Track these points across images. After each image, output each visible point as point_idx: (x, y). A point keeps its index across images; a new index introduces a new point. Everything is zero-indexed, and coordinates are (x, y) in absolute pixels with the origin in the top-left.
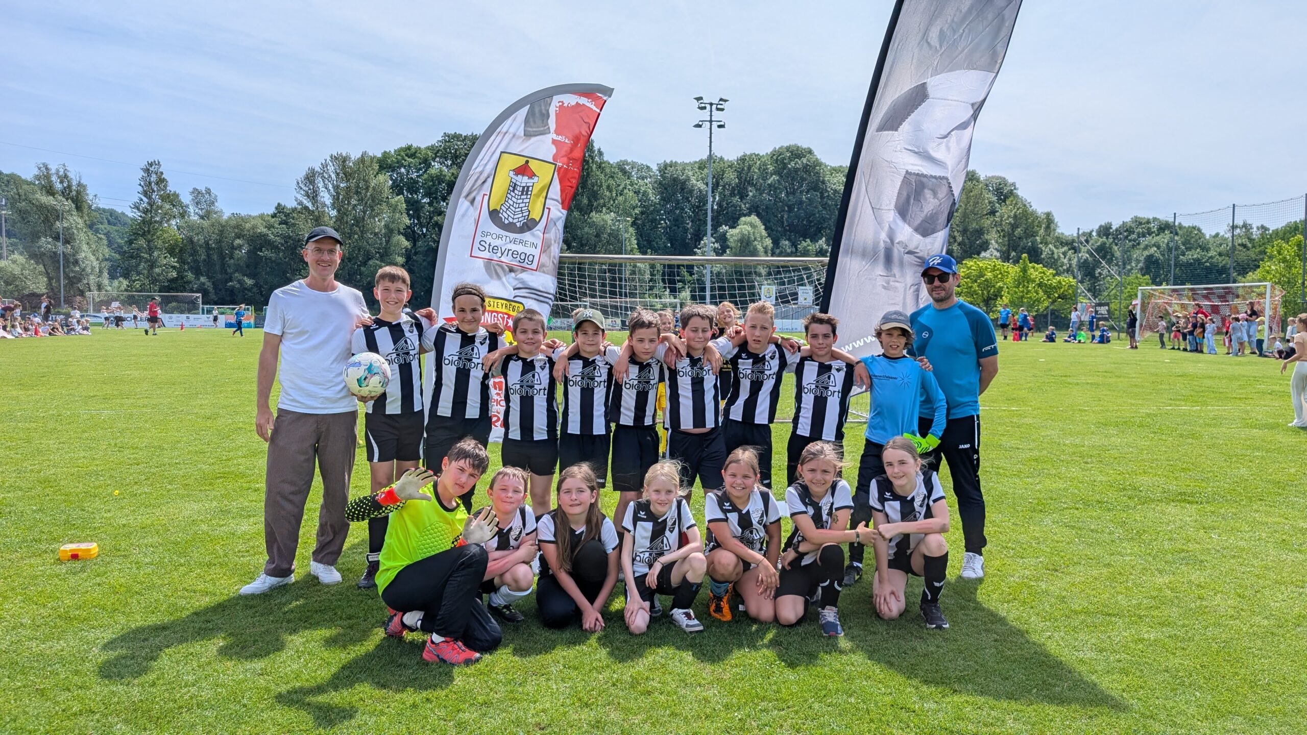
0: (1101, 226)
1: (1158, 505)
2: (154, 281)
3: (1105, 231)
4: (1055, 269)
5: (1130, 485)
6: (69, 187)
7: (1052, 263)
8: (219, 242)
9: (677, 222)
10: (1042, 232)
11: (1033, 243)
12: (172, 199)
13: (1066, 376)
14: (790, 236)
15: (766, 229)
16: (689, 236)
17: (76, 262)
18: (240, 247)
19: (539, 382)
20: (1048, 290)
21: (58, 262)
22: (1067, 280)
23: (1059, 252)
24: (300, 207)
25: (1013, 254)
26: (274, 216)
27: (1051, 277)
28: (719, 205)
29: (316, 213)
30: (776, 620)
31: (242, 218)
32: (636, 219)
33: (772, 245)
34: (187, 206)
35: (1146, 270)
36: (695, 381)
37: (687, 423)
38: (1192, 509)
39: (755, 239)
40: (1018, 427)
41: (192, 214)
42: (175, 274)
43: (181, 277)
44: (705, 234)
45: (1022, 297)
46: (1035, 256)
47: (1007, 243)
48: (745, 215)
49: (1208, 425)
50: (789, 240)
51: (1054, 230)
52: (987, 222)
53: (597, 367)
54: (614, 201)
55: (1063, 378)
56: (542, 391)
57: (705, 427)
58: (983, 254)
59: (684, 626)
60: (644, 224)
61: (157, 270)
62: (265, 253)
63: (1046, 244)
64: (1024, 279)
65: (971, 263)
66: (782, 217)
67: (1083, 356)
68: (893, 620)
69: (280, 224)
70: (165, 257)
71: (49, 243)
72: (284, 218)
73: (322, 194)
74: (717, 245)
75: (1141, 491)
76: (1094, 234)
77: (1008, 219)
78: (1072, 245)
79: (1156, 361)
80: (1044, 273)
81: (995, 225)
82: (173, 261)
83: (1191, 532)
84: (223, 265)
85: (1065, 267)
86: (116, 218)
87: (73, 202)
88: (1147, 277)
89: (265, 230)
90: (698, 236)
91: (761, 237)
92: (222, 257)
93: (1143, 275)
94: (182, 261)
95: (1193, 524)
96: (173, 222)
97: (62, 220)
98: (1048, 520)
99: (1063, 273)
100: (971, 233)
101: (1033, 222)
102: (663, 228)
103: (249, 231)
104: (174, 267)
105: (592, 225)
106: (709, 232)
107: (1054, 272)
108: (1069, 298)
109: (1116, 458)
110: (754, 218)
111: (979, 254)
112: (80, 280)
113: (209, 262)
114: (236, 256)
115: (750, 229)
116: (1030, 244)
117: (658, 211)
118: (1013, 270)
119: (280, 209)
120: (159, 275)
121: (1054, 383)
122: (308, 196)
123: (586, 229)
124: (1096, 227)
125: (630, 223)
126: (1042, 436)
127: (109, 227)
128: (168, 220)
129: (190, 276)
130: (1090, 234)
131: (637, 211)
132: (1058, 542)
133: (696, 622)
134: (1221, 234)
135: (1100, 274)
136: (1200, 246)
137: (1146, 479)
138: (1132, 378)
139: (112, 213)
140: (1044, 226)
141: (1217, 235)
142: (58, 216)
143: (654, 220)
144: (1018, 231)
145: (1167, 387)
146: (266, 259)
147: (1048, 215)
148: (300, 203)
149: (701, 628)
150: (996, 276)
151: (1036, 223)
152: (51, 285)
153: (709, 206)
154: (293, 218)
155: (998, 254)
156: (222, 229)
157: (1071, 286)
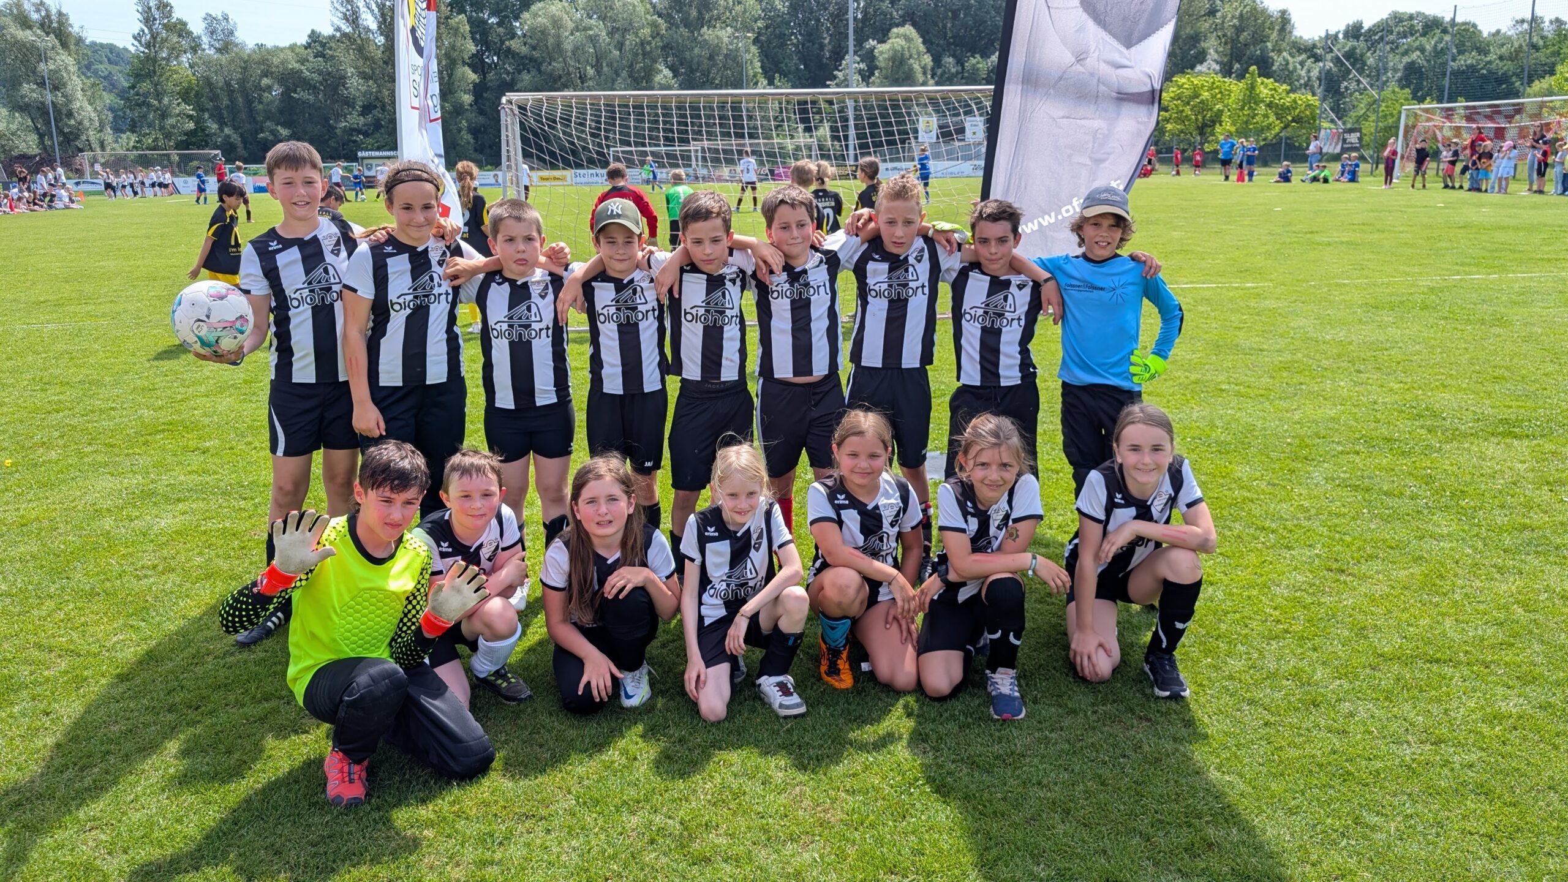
0: (1348, 26)
1: (1472, 443)
2: (168, 136)
3: (1354, 31)
4: (1289, 85)
5: (1427, 409)
6: (48, 16)
7: (1286, 76)
8: (242, 82)
9: (812, 36)
10: (1274, 36)
11: (1262, 50)
12: (181, 29)
13: (1312, 232)
14: (955, 51)
15: (924, 43)
16: (828, 54)
17: (70, 114)
18: (269, 88)
19: (538, 319)
20: (1280, 111)
21: (48, 114)
22: (1305, 98)
23: (1294, 61)
24: (338, 34)
25: (1237, 66)
26: (307, 46)
27: (1284, 95)
28: (865, 13)
29: (359, 42)
30: (919, 688)
31: (268, 51)
32: (759, 33)
33: (931, 64)
34: (199, 37)
35: (1404, 82)
36: (798, 304)
37: (783, 369)
38: (1521, 446)
39: (911, 56)
40: (1258, 314)
41: (207, 47)
42: (191, 125)
43: (200, 128)
44: (847, 52)
45: (1246, 122)
46: (1266, 69)
47: (1229, 52)
48: (897, 26)
49: (1515, 303)
50: (954, 56)
51: (1291, 32)
52: (1205, 25)
53: (639, 289)
54: (731, 12)
55: (1309, 236)
56: (544, 332)
57: (811, 374)
58: (1199, 68)
59: (776, 706)
60: (769, 42)
61: (171, 121)
62: (301, 95)
63: (1280, 51)
64: (1251, 98)
65: (1184, 80)
66: (945, 27)
67: (1331, 202)
68: (1103, 683)
69: (315, 57)
70: (178, 104)
71: (33, 91)
72: (320, 49)
73: (363, 16)
74: (862, 66)
75: (1444, 419)
76: (1341, 36)
77: (1231, 21)
78: (1310, 51)
79: (1426, 206)
80: (1275, 90)
81: (1215, 29)
82: (189, 109)
83: (1529, 490)
84: (251, 111)
85: (1302, 81)
86: (118, 55)
87: (56, 37)
88: (1407, 91)
89: (297, 66)
90: (839, 55)
91: (919, 53)
92: (249, 102)
93: (1402, 88)
94: (201, 109)
95: (1530, 475)
96: (184, 58)
97: (46, 61)
98: (1318, 476)
99: (1300, 88)
100: (1184, 40)
101: (1264, 22)
102: (796, 46)
103: (277, 67)
104: (190, 117)
105: (705, 44)
106: (851, 49)
107: (1288, 88)
108: (1306, 122)
109: (1399, 363)
110: (909, 29)
111: (1193, 67)
112: (77, 137)
113: (232, 107)
114: (265, 100)
115: (904, 43)
116: (1258, 52)
117: (788, 23)
118: (1236, 88)
119: (314, 36)
120: (173, 127)
121: (1298, 243)
122: (347, 20)
123: (696, 51)
124: (1343, 28)
125: (750, 41)
126: (1293, 329)
127: (110, 67)
128: (177, 57)
129: (213, 127)
130: (1336, 36)
131: (760, 24)
132: (1338, 515)
133: (795, 699)
134: (1503, 31)
135: (1347, 88)
136: (1477, 49)
137: (1447, 396)
138: (1402, 232)
139: (111, 48)
140: (1277, 28)
141: (1498, 32)
142: (43, 57)
143: (782, 36)
144: (1244, 36)
145: (1448, 245)
146: (304, 102)
147: (1283, 13)
148: (338, 29)
149: (803, 710)
150: (1214, 96)
151: (1267, 25)
152: (43, 143)
153: (850, 15)
154: (330, 49)
155: (1218, 67)
156: (246, 65)
157: (1309, 106)
